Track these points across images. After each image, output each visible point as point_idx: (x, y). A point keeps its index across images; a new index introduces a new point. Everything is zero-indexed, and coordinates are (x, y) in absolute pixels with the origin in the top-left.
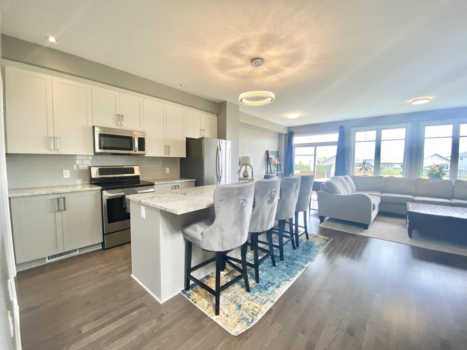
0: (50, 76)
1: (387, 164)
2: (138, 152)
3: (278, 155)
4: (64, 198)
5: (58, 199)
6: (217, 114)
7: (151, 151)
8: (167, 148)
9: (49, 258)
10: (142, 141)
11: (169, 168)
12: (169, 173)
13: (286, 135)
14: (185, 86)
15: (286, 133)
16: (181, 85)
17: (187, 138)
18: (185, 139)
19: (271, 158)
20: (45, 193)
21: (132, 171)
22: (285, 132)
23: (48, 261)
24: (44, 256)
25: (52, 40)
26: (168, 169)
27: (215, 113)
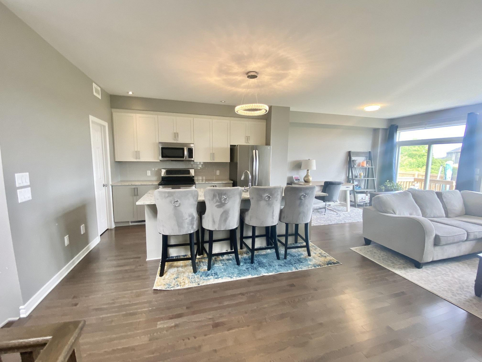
0: (135, 114)
2: (188, 159)
3: (370, 157)
4: (137, 188)
5: (134, 188)
6: (266, 120)
7: (200, 157)
8: (213, 155)
9: (132, 222)
10: (190, 151)
12: (219, 174)
14: (224, 102)
15: (385, 127)
16: (221, 101)
17: (231, 146)
18: (229, 147)
19: (353, 161)
20: (128, 184)
21: (188, 172)
22: (383, 126)
23: (131, 224)
24: (129, 221)
25: (131, 93)
26: (219, 171)
27: (263, 119)
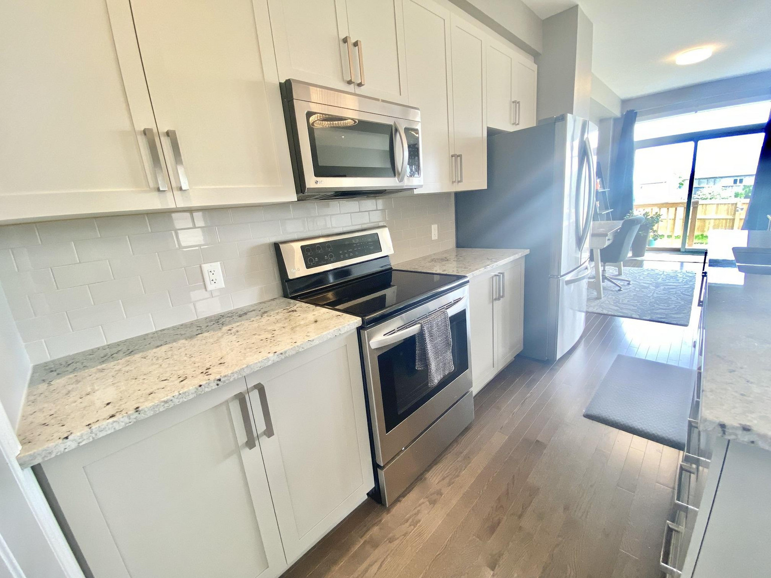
1: (706, 180)
2: (406, 180)
3: (599, 171)
4: (261, 389)
5: (241, 397)
8: (456, 164)
11: (436, 225)
12: (436, 238)
13: (616, 120)
18: (485, 134)
21: (377, 243)
22: (617, 112)
26: (436, 227)
